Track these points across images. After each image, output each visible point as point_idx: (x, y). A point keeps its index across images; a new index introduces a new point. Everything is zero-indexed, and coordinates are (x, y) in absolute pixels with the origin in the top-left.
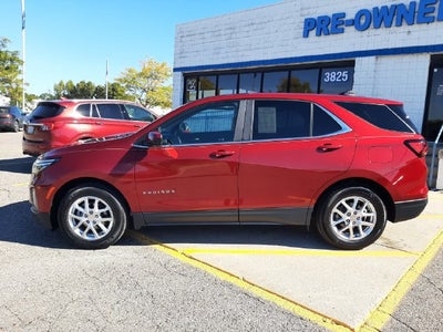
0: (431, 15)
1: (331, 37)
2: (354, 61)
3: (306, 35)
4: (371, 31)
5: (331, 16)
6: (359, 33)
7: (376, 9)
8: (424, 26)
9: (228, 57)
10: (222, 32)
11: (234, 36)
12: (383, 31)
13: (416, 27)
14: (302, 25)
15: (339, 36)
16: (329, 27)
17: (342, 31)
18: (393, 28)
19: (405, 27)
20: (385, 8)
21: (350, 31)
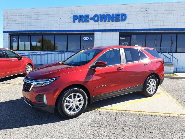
0: (119, 19)
1: (84, 23)
2: (94, 33)
3: (74, 22)
4: (99, 22)
5: (84, 15)
6: (95, 23)
7: (100, 15)
8: (117, 22)
9: (36, 27)
10: (32, 16)
11: (39, 18)
12: (103, 23)
13: (114, 23)
14: (72, 18)
15: (88, 23)
16: (84, 19)
17: (88, 22)
18: (107, 22)
19: (111, 22)
20: (103, 15)
21: (92, 22)
